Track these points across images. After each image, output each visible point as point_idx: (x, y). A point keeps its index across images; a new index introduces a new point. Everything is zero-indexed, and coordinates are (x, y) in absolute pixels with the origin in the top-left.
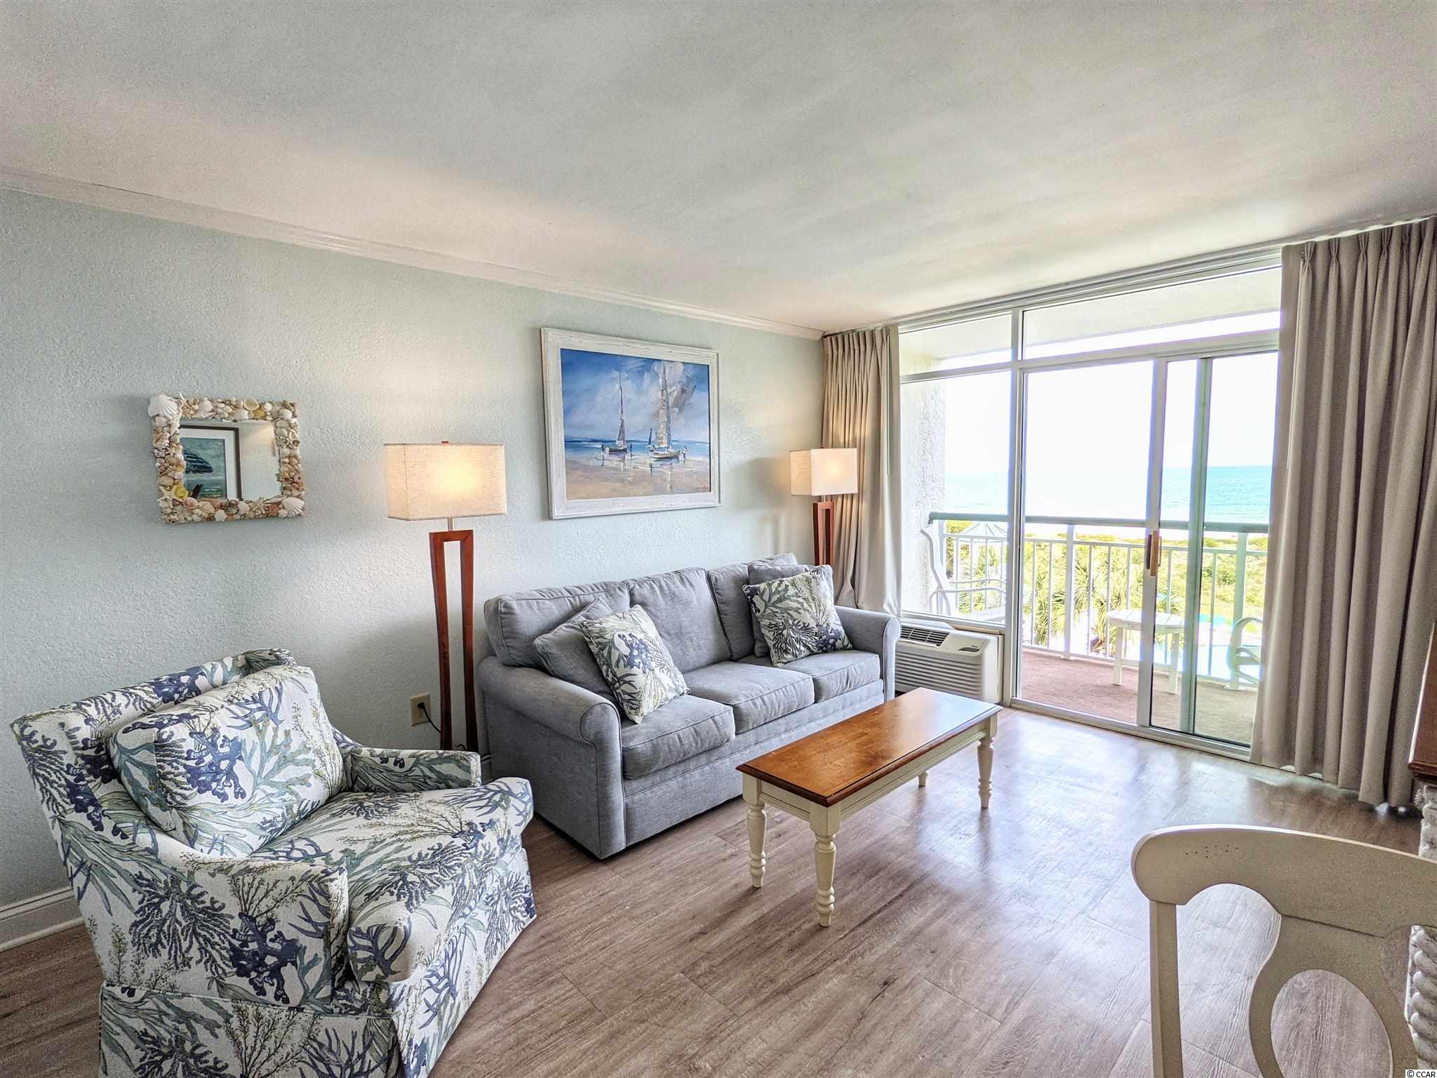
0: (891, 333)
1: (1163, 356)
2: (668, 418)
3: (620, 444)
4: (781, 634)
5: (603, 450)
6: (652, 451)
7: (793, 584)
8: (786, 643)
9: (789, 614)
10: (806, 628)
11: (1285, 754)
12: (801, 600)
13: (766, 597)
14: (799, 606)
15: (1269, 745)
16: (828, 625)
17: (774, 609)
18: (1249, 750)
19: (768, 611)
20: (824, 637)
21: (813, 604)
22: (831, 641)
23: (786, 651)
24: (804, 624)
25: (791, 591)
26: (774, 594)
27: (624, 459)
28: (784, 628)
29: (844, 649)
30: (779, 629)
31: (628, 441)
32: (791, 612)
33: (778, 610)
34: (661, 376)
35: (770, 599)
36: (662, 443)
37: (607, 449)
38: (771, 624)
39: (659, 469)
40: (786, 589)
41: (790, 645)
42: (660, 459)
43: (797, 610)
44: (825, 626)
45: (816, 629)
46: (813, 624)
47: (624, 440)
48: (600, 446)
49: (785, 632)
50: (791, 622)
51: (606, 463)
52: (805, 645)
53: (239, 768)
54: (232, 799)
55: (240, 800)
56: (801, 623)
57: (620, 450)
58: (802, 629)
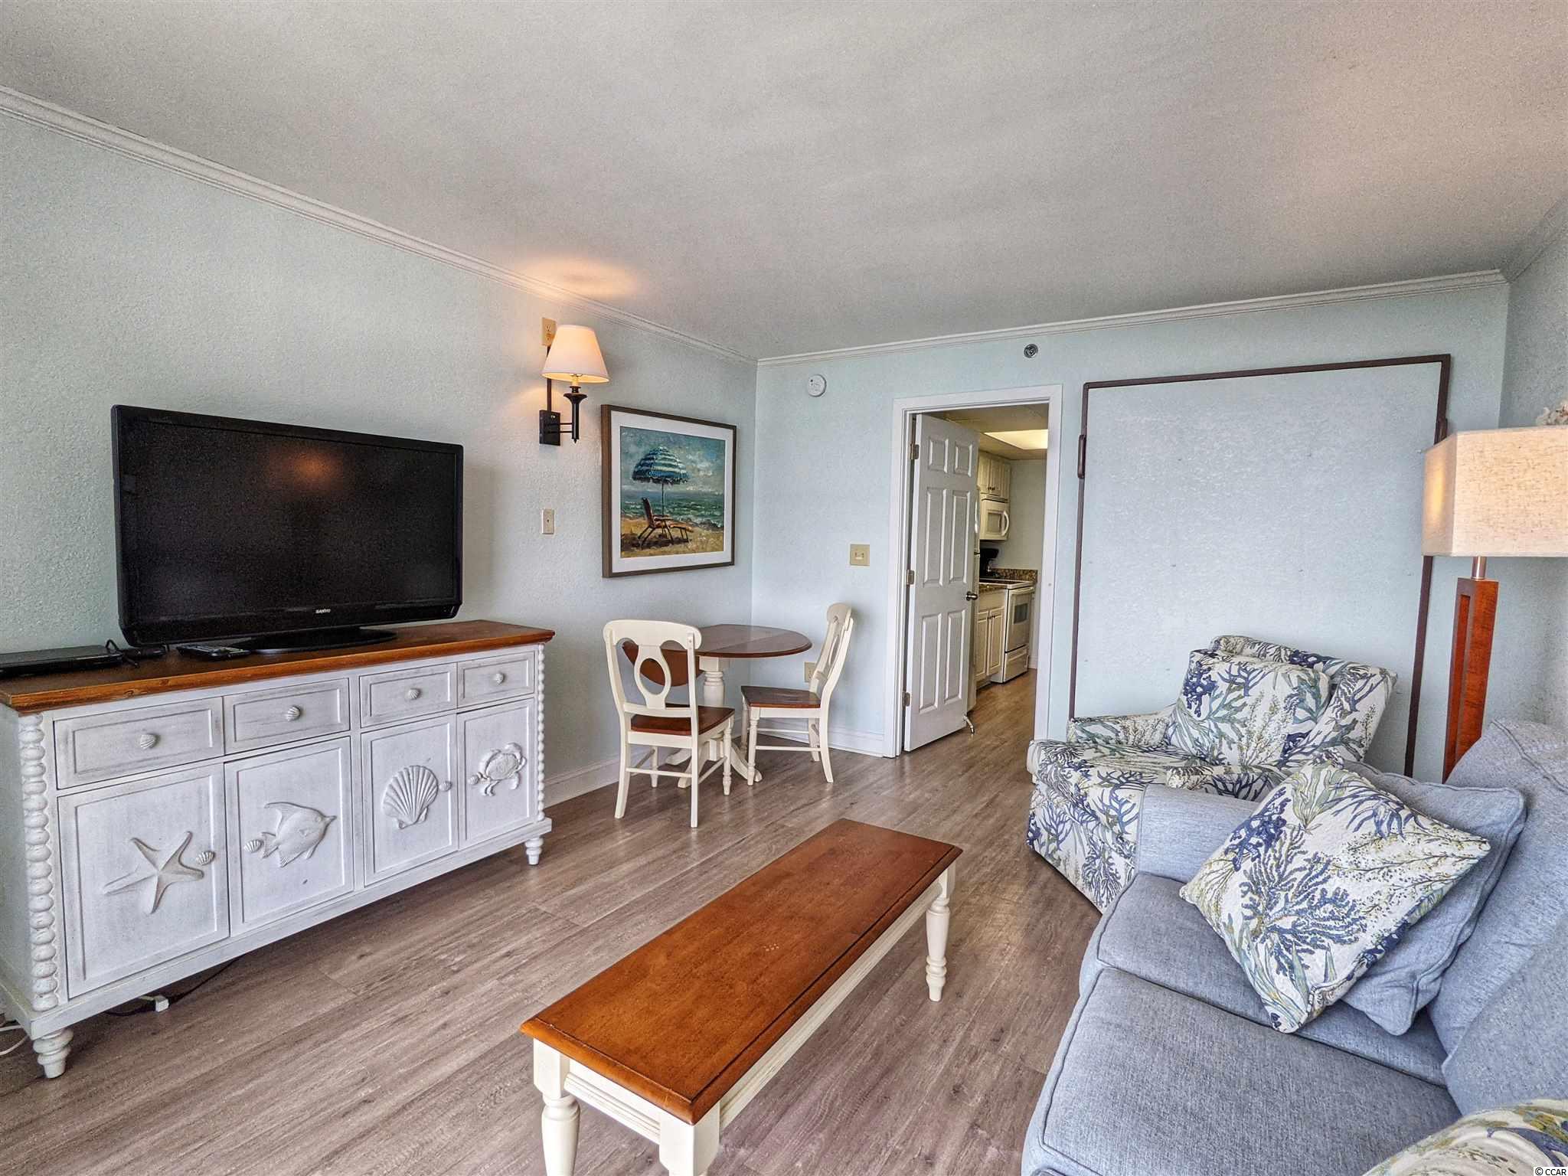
53: (1205, 698)
54: (1192, 711)
55: (1195, 716)
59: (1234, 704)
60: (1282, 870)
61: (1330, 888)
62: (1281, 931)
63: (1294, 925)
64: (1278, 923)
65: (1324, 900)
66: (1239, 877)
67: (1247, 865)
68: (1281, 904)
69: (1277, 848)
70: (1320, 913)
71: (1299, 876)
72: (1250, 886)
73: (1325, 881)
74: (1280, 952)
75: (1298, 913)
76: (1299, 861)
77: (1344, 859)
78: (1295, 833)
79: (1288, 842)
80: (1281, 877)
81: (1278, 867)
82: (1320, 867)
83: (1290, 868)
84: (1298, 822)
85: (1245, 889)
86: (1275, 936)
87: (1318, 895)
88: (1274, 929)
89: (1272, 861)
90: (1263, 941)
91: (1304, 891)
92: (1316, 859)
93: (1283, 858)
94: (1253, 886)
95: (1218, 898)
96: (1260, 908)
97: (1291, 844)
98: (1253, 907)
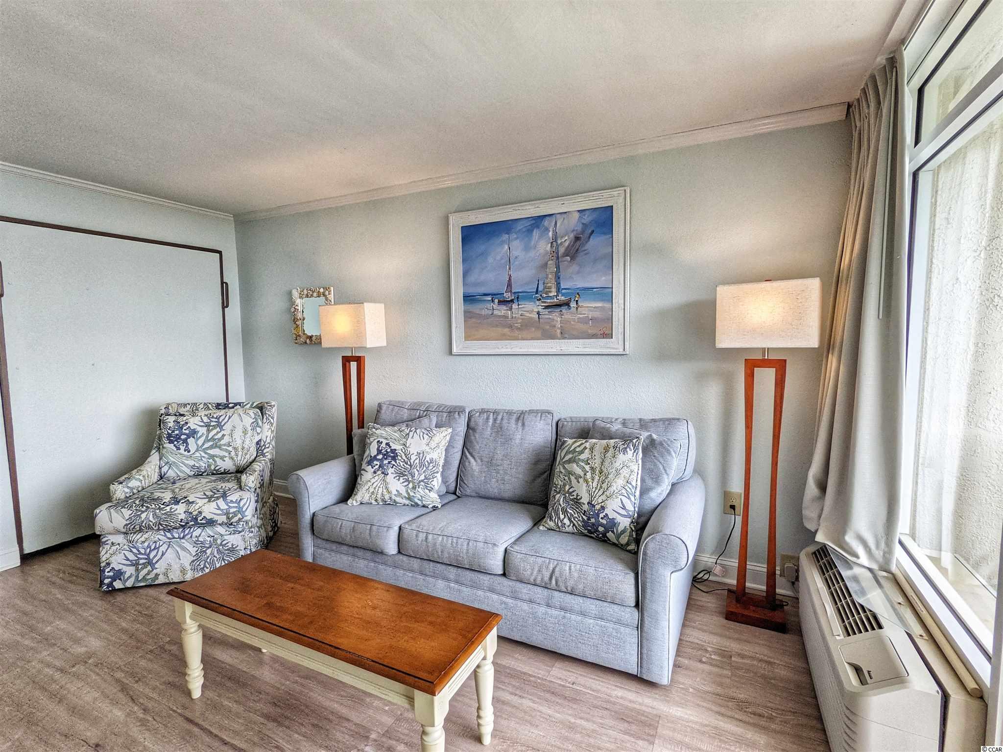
2: (558, 267)
3: (508, 296)
5: (493, 301)
6: (540, 300)
7: (592, 449)
9: (569, 478)
10: (577, 502)
12: (587, 468)
14: (582, 474)
16: (603, 508)
20: (593, 520)
21: (597, 478)
24: (577, 495)
25: (586, 455)
28: (559, 493)
32: (572, 478)
34: (551, 229)
36: (551, 292)
37: (496, 301)
40: (582, 452)
42: (547, 307)
43: (578, 477)
44: (598, 507)
45: (586, 507)
46: (585, 500)
52: (569, 520)
53: (191, 441)
54: (182, 451)
55: (186, 453)
56: (574, 493)
57: (509, 301)
58: (572, 500)
59: (216, 437)
60: (409, 463)
61: (428, 459)
62: (422, 481)
63: (425, 476)
64: (420, 479)
65: (429, 464)
66: (390, 478)
67: (391, 471)
68: (417, 473)
69: (400, 458)
70: (430, 468)
71: (417, 461)
72: (399, 476)
73: (425, 458)
74: (427, 487)
75: (424, 472)
76: (413, 458)
77: (427, 449)
78: (404, 451)
79: (403, 455)
80: (411, 466)
81: (407, 463)
82: (421, 455)
83: (412, 461)
84: (401, 447)
85: (398, 478)
86: (422, 483)
87: (426, 463)
88: (420, 482)
89: (402, 464)
90: (419, 487)
91: (422, 465)
92: (419, 454)
93: (406, 460)
94: (400, 474)
95: (387, 488)
96: (410, 479)
97: (405, 455)
98: (407, 480)
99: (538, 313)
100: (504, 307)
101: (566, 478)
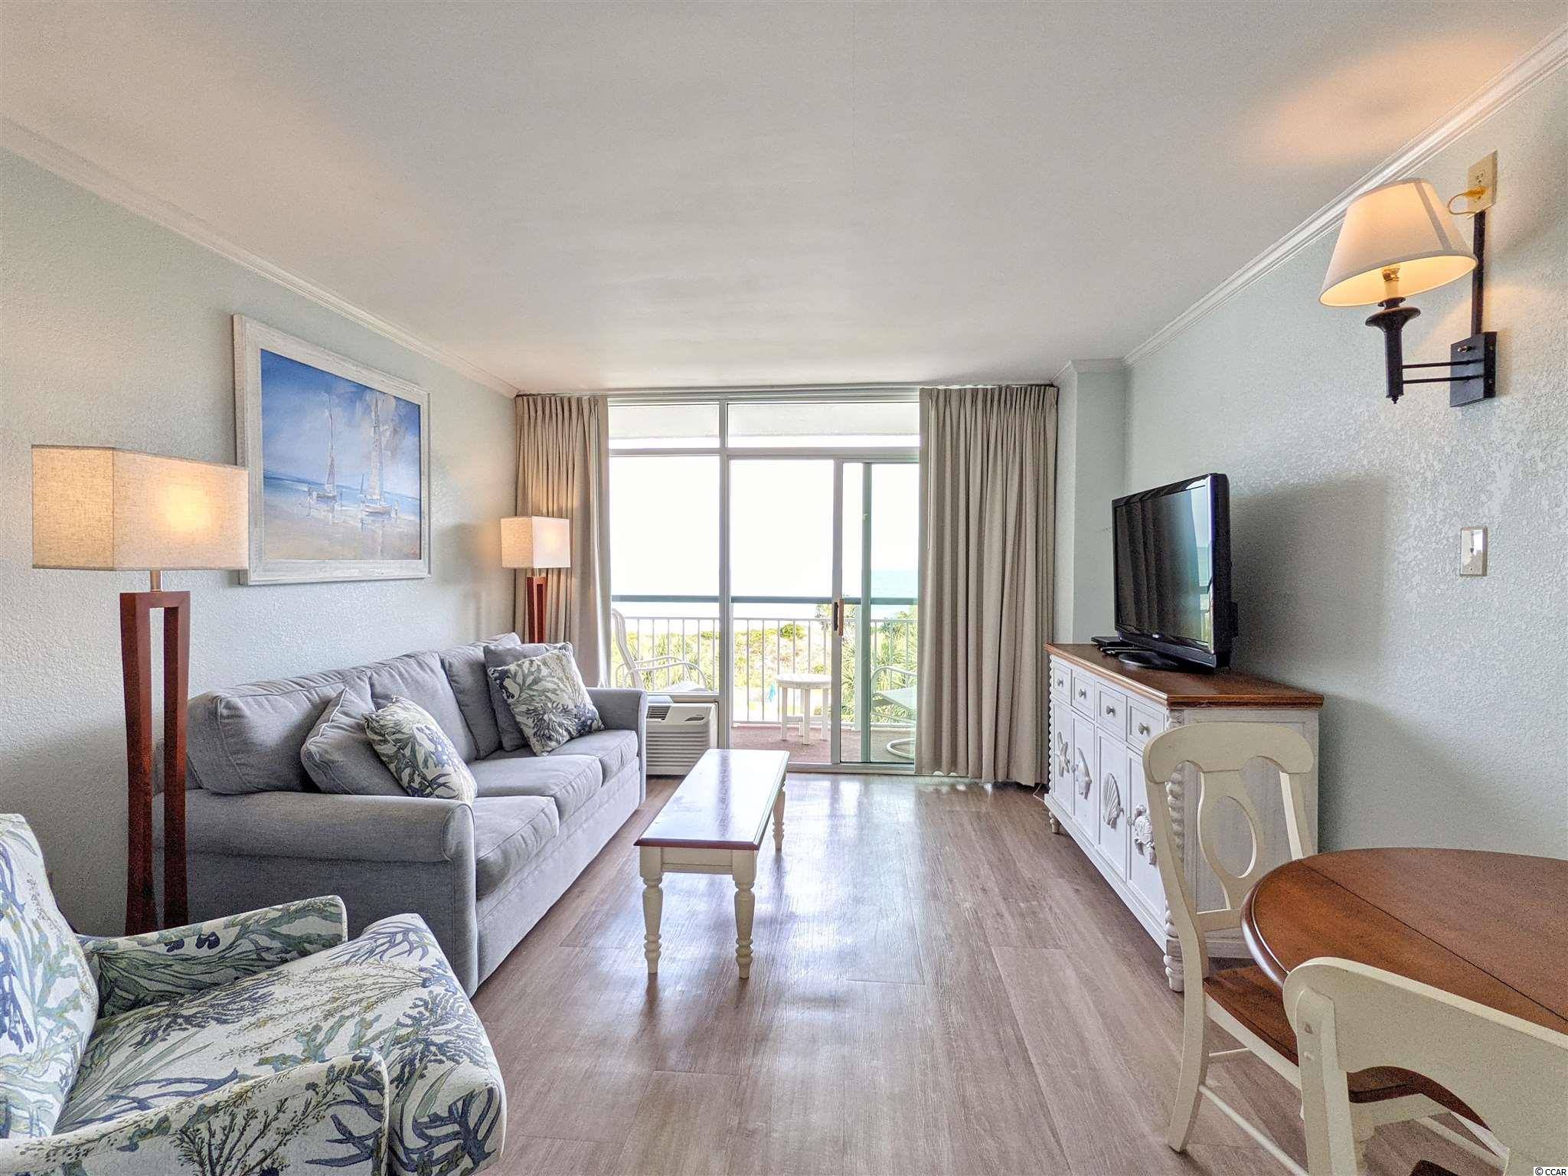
0: (600, 403)
1: (841, 457)
2: (381, 462)
3: (329, 490)
4: (542, 719)
5: (310, 494)
6: (363, 502)
7: (545, 663)
8: (548, 729)
9: (546, 696)
10: (566, 711)
11: (937, 764)
12: (555, 680)
13: (520, 680)
14: (555, 687)
15: (927, 755)
16: (585, 705)
17: (531, 693)
18: (913, 766)
19: (524, 695)
20: (583, 719)
21: (568, 685)
22: (589, 722)
23: (550, 738)
24: (563, 706)
25: (545, 671)
26: (528, 675)
27: (333, 510)
28: (545, 713)
29: (599, 730)
30: (540, 714)
31: (338, 486)
32: (549, 694)
33: (535, 693)
34: (373, 408)
35: (524, 681)
36: (374, 494)
37: (315, 494)
38: (529, 710)
39: (369, 527)
40: (539, 669)
41: (553, 730)
42: (372, 514)
43: (554, 691)
44: (582, 706)
45: (575, 711)
46: (571, 706)
47: (333, 483)
48: (306, 489)
49: (546, 717)
50: (550, 705)
51: (314, 513)
52: (567, 730)
56: (560, 706)
57: (328, 497)
58: (561, 712)
99: (362, 521)
100: (325, 507)
101: (543, 698)
